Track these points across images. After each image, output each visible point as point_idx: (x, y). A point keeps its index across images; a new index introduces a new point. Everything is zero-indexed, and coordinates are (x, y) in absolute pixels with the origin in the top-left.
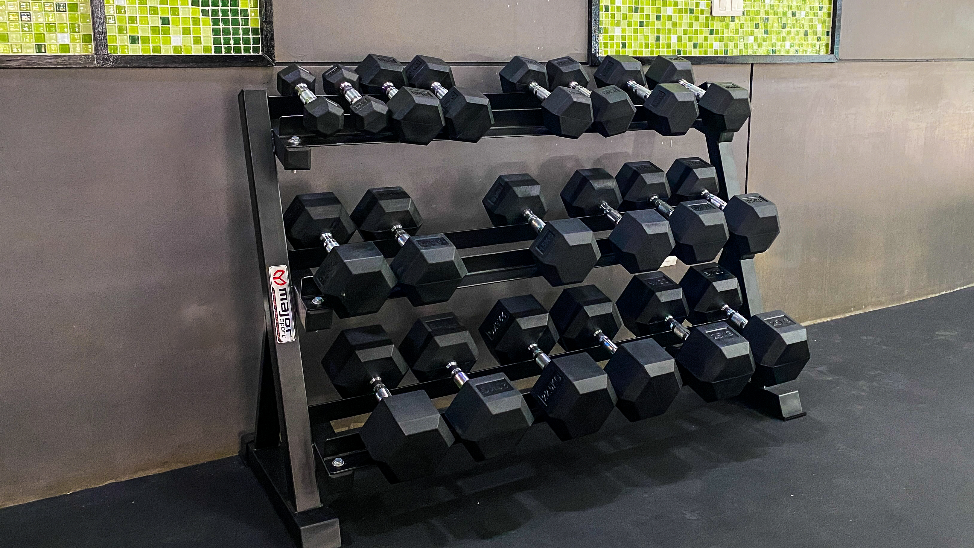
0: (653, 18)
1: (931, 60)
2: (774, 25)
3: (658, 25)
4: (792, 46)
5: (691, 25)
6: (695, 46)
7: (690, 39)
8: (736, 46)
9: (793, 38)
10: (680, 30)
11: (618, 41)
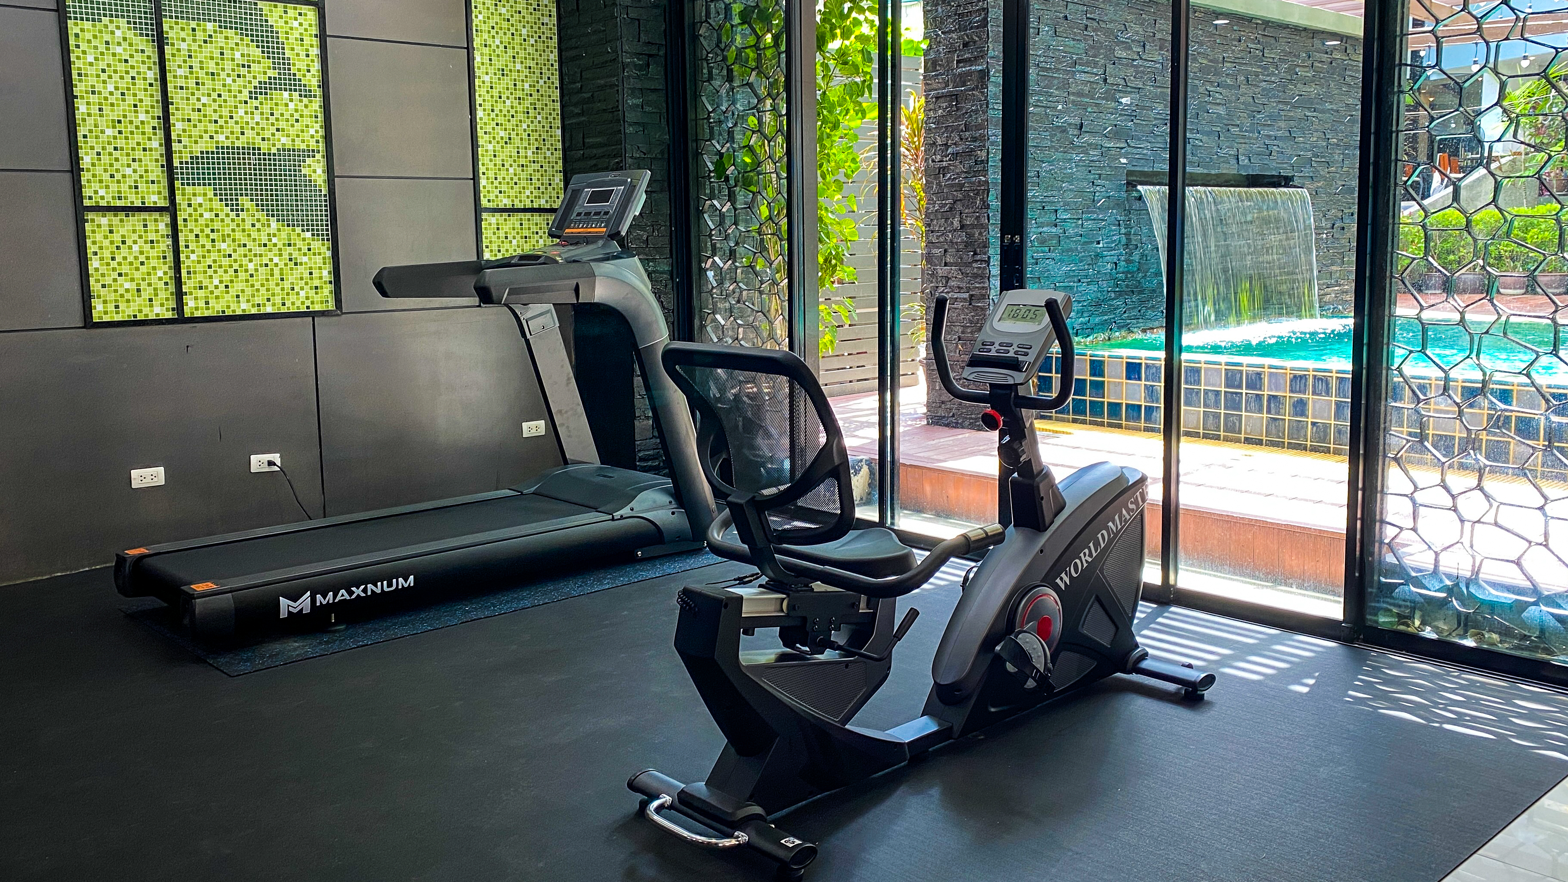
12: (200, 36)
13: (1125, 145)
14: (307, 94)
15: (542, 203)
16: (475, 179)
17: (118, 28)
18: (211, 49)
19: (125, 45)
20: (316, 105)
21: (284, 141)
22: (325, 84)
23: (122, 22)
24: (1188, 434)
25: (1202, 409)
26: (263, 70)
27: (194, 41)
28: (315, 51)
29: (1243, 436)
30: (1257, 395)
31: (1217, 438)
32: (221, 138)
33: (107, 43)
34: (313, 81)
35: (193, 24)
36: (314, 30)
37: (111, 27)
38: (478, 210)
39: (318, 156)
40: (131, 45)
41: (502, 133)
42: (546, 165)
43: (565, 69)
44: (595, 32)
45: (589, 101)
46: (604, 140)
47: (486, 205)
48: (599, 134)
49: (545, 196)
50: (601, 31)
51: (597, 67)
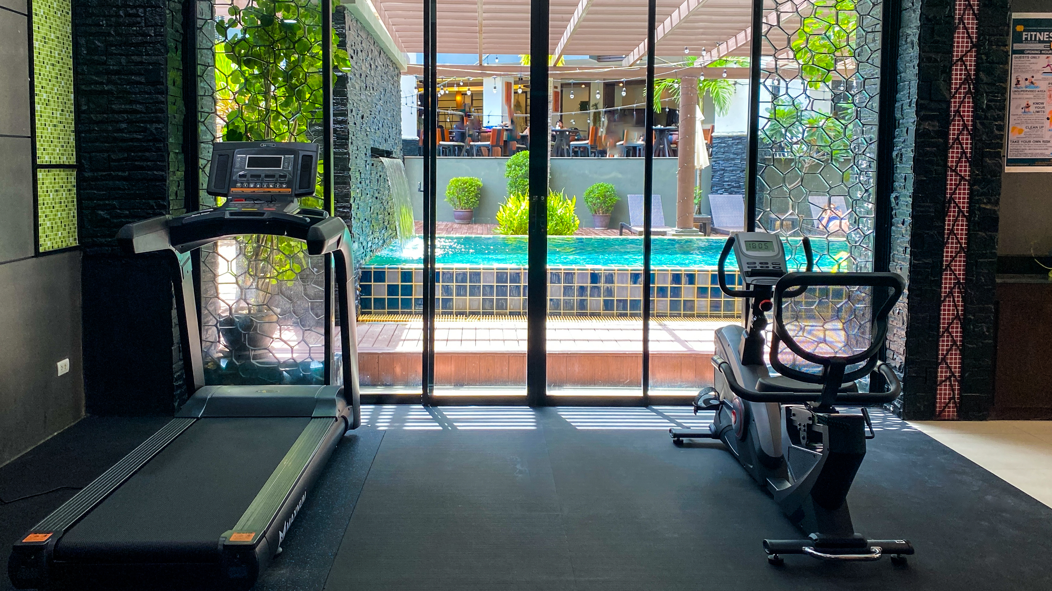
13: (370, 130)
15: (64, 160)
16: (33, 138)
25: (481, 297)
29: (508, 311)
30: (517, 286)
31: (492, 314)
38: (35, 167)
41: (45, 96)
42: (66, 125)
43: (83, 41)
44: (130, 15)
45: (117, 73)
46: (139, 107)
47: (39, 162)
48: (131, 102)
49: (67, 153)
50: (137, 16)
51: (132, 45)
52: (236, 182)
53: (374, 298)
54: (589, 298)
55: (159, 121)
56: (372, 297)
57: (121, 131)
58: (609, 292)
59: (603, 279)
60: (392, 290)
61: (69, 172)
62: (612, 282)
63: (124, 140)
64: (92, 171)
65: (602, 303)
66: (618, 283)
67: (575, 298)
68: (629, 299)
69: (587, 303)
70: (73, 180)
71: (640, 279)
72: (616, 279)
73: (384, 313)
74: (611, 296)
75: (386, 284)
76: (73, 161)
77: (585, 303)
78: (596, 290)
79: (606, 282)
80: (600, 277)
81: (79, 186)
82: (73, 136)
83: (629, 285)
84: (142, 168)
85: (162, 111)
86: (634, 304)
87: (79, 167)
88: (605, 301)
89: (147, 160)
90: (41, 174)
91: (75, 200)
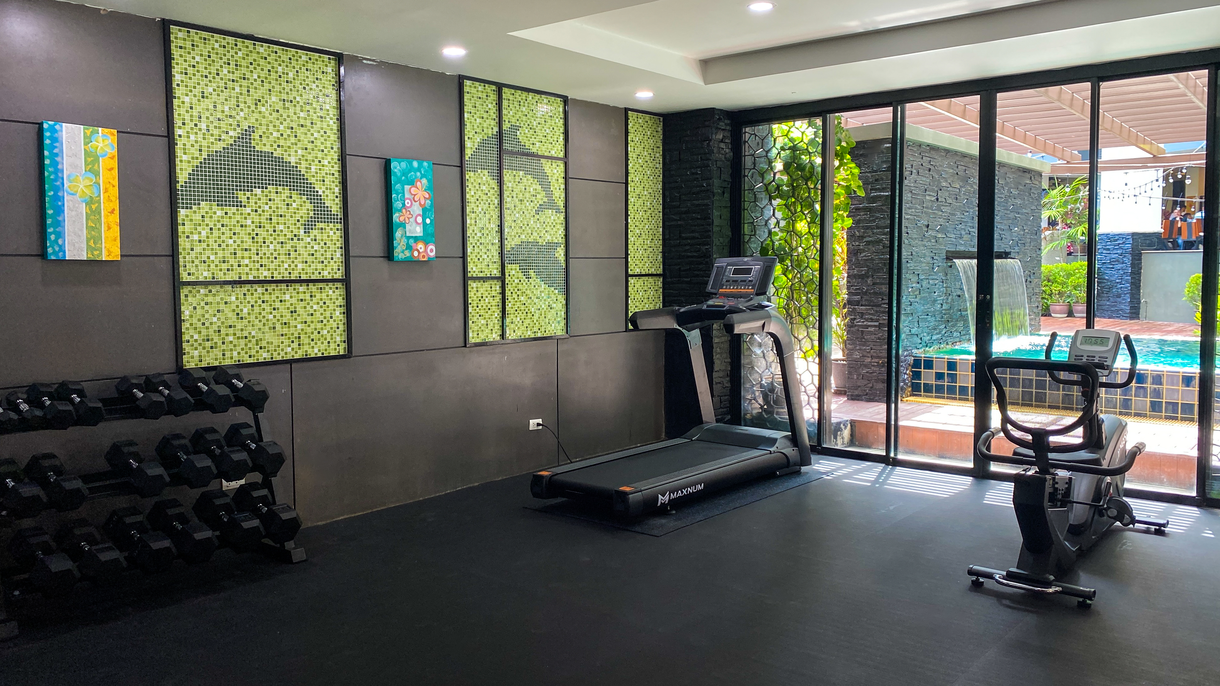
0: (220, 343)
1: (423, 350)
2: (305, 340)
3: (224, 347)
4: (319, 351)
5: (246, 345)
6: (250, 356)
7: (246, 353)
8: (279, 354)
9: (319, 346)
10: (239, 349)
11: (197, 359)
12: (517, 179)
13: (945, 236)
14: (558, 211)
15: (652, 271)
16: (626, 258)
17: (484, 175)
18: (521, 187)
19: (487, 185)
20: (562, 216)
21: (548, 238)
22: (566, 206)
23: (486, 172)
24: (1013, 404)
25: (1021, 389)
26: (541, 198)
27: (514, 182)
28: (563, 186)
29: (1047, 404)
31: (1031, 405)
32: (523, 237)
33: (479, 184)
34: (561, 204)
35: (514, 172)
36: (563, 175)
37: (482, 175)
38: (627, 276)
39: (562, 246)
40: (489, 185)
41: (638, 231)
42: (655, 249)
43: (667, 193)
44: (693, 174)
45: (686, 213)
46: (697, 235)
47: (630, 272)
48: (693, 232)
49: (655, 267)
50: (697, 174)
51: (694, 193)
52: (723, 285)
53: (924, 384)
54: (1133, 398)
55: (708, 244)
56: (922, 382)
57: (685, 251)
58: (1157, 393)
59: (1149, 380)
60: (939, 376)
61: (656, 278)
62: (1161, 384)
63: (688, 257)
64: (671, 278)
65: (1148, 404)
66: (1167, 385)
67: (1118, 397)
68: (1180, 402)
69: (1131, 404)
70: (660, 283)
71: (1193, 382)
72: (1164, 380)
73: (931, 397)
74: (1159, 398)
75: (934, 371)
76: (660, 271)
77: (1129, 403)
78: (1142, 391)
79: (1153, 384)
80: (1147, 377)
81: (664, 288)
82: (660, 255)
83: (1180, 388)
84: (697, 276)
85: (709, 237)
86: (1186, 408)
87: (663, 275)
88: (1151, 402)
89: (700, 270)
90: (632, 281)
91: (661, 297)
